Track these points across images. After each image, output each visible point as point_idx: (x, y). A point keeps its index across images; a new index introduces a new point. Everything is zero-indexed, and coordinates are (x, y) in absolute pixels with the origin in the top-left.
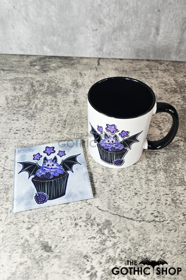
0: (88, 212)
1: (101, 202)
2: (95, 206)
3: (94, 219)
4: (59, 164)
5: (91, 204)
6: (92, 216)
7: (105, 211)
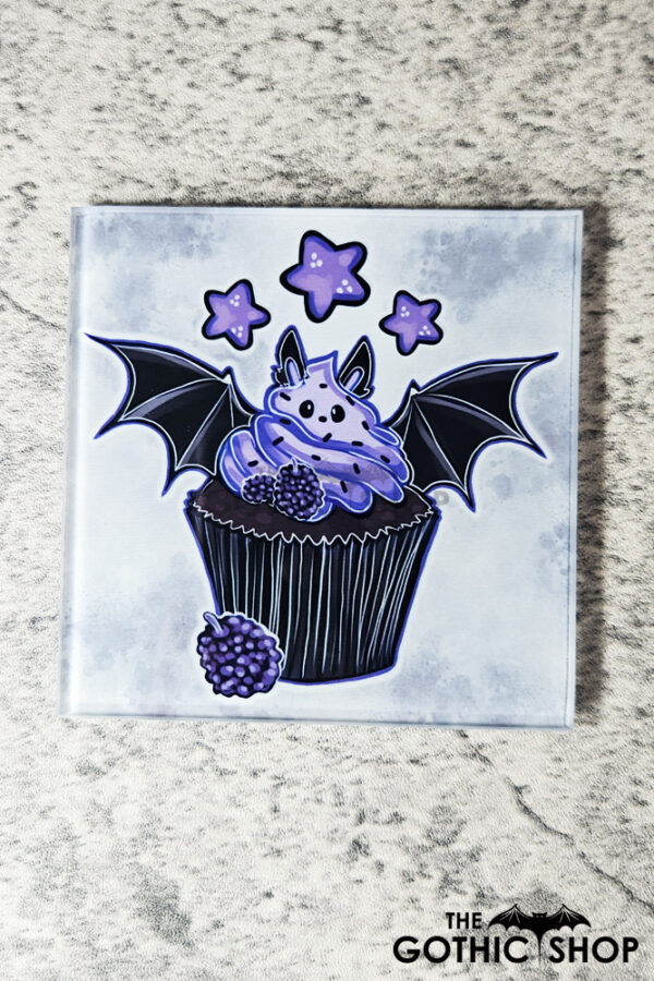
0: (449, 802)
1: (554, 768)
2: (507, 780)
3: (473, 856)
4: (383, 419)
5: (485, 760)
6: (463, 835)
7: (556, 832)
